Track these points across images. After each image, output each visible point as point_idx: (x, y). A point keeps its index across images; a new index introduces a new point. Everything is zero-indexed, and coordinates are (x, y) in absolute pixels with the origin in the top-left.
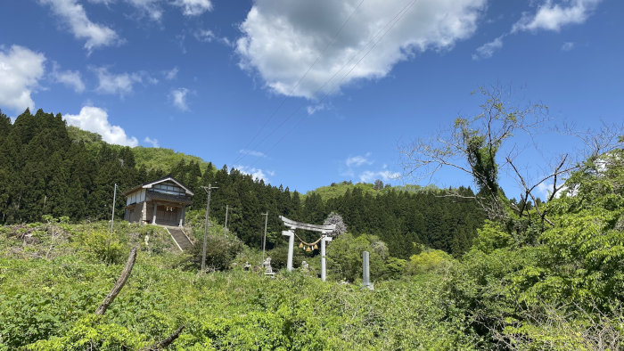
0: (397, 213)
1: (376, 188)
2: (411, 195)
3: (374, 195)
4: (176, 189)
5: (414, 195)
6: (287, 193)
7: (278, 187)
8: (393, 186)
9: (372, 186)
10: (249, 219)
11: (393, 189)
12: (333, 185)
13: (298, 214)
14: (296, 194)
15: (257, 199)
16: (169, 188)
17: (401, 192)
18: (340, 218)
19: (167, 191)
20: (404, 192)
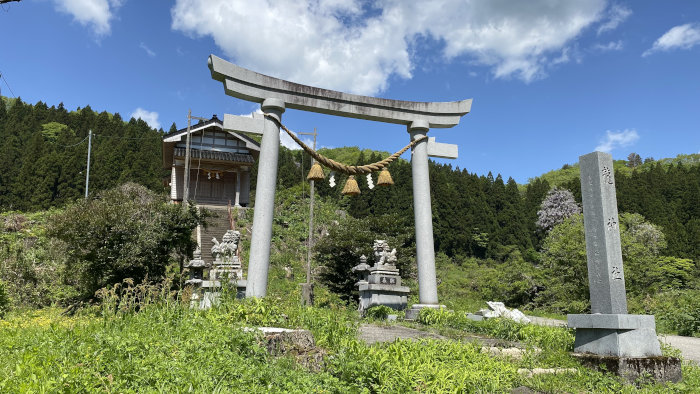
0: (668, 195)
1: (631, 165)
2: (688, 169)
3: (629, 175)
4: (230, 143)
5: (693, 168)
6: (499, 182)
7: (486, 176)
8: (656, 159)
9: (624, 162)
10: (450, 219)
11: (659, 163)
12: (565, 167)
13: (517, 208)
14: (512, 182)
15: (456, 192)
16: (218, 142)
17: (671, 166)
18: (570, 194)
19: (214, 146)
20: (676, 165)
